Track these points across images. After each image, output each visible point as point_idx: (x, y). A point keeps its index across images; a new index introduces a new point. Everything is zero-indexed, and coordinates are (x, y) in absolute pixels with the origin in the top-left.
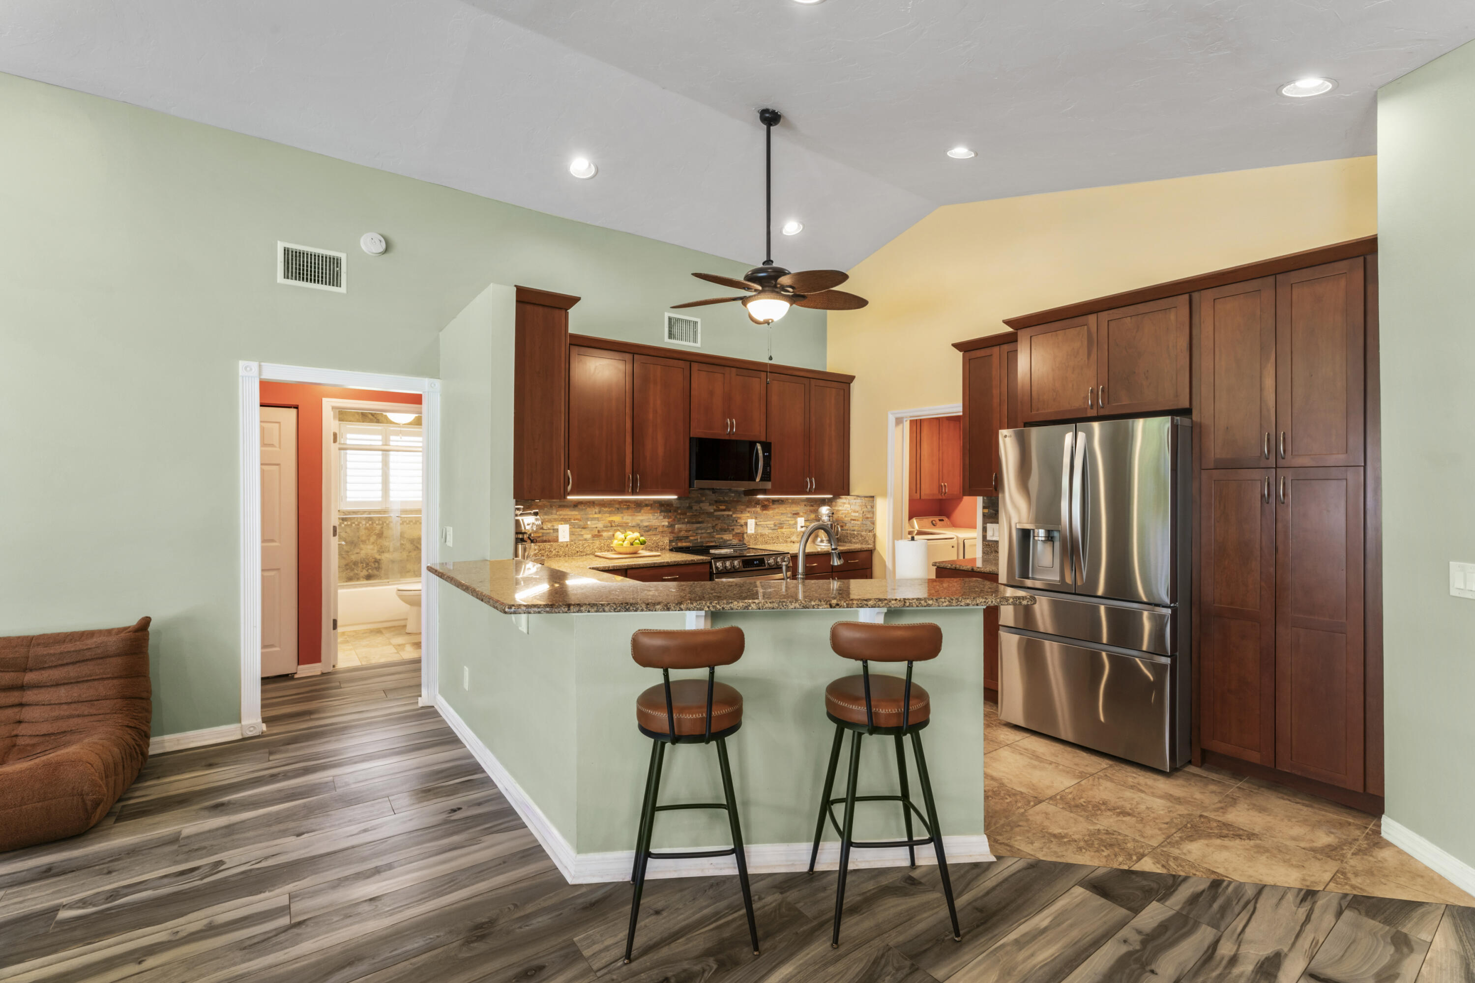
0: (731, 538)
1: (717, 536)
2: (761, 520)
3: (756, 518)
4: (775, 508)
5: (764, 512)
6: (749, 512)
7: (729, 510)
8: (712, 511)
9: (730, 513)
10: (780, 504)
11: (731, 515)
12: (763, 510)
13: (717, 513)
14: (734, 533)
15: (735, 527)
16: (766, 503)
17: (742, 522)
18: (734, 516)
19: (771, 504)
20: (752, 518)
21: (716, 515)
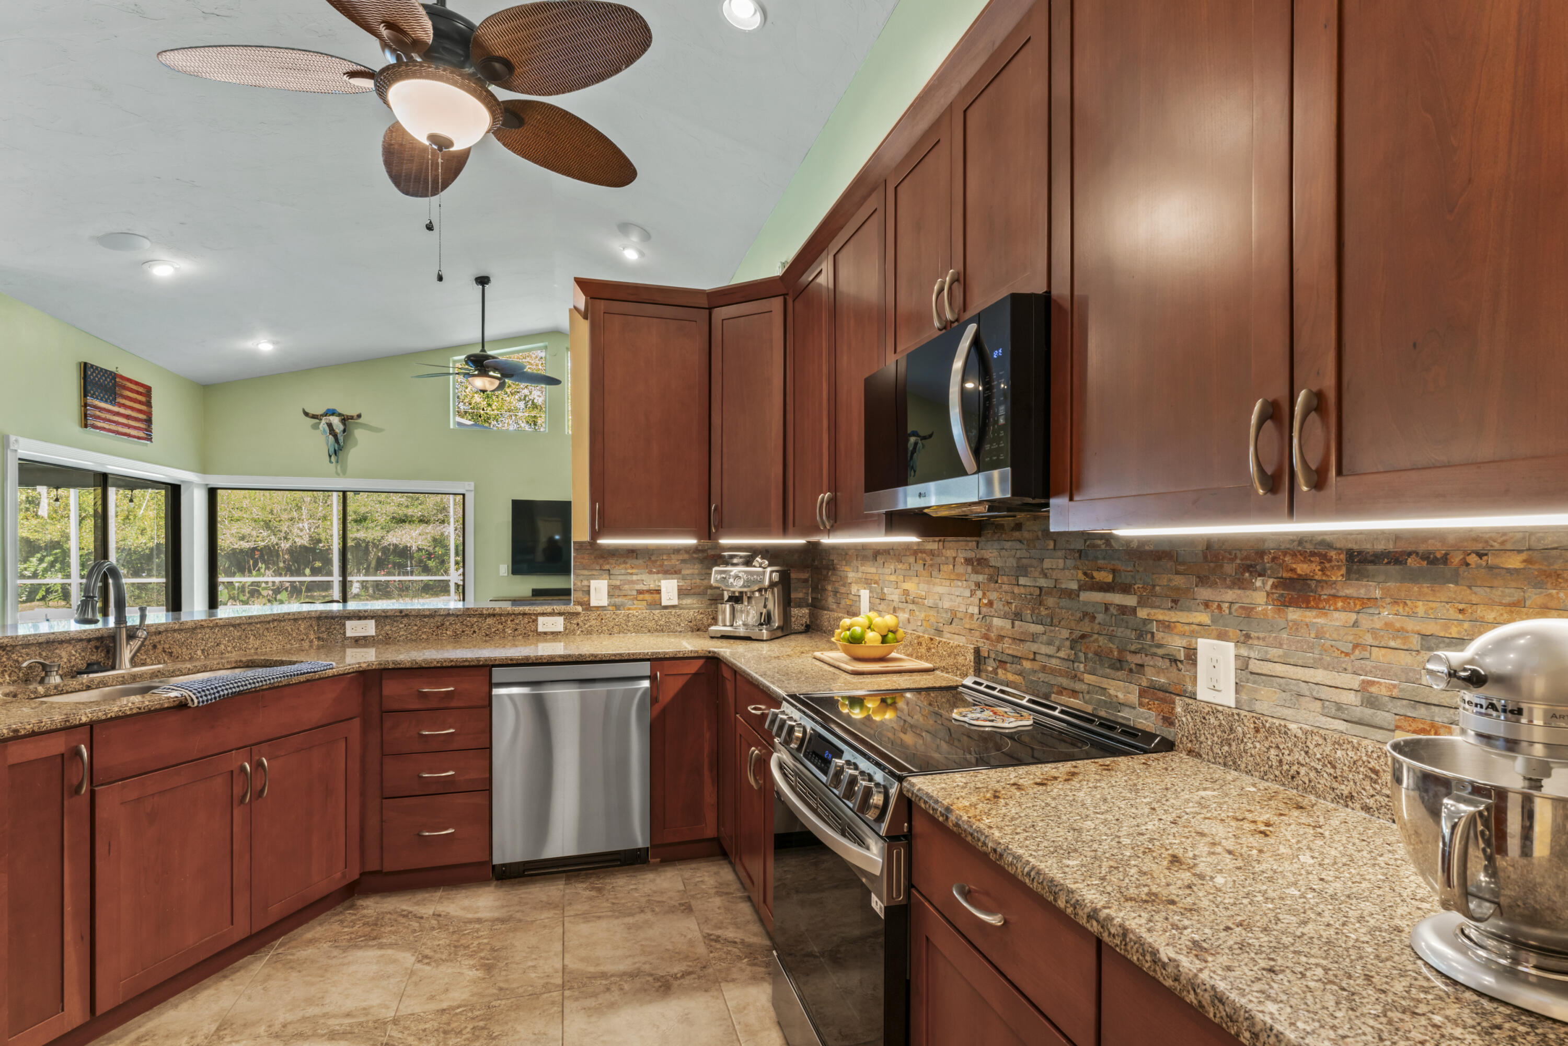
0: (1134, 698)
1: (1088, 678)
2: (1274, 652)
3: (1246, 638)
4: (1366, 603)
5: (1294, 614)
6: (1207, 605)
7: (1126, 589)
8: (1074, 586)
9: (1130, 601)
10: (1414, 577)
11: (1134, 610)
12: (1285, 603)
13: (1086, 596)
14: (1145, 683)
15: (1148, 660)
16: (1302, 568)
17: (1176, 643)
18: (1142, 613)
19: (1337, 576)
20: (1222, 636)
21: (1085, 604)
